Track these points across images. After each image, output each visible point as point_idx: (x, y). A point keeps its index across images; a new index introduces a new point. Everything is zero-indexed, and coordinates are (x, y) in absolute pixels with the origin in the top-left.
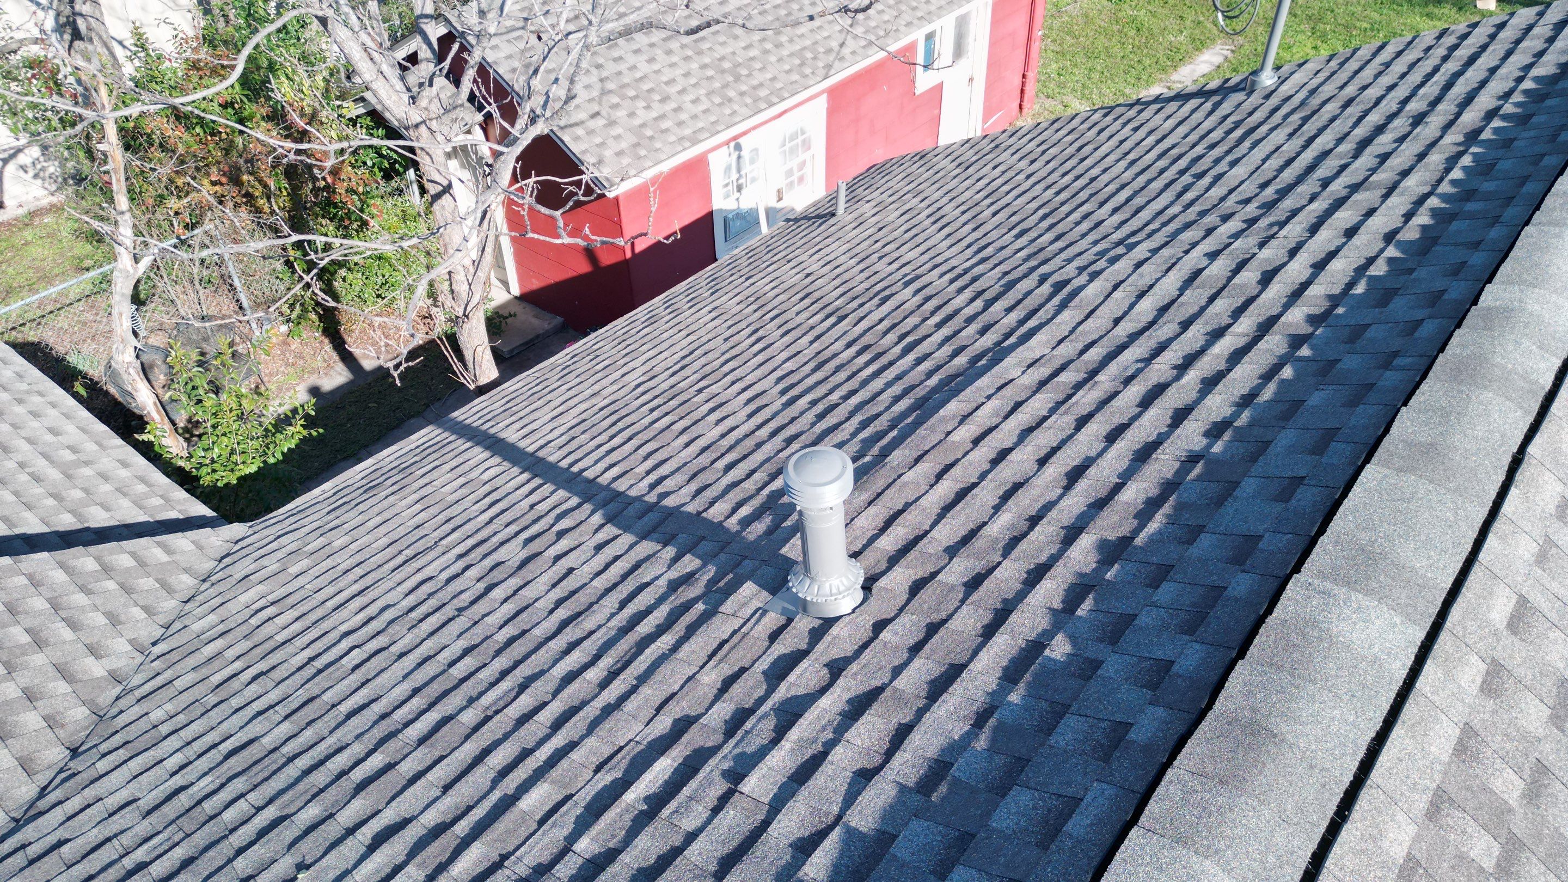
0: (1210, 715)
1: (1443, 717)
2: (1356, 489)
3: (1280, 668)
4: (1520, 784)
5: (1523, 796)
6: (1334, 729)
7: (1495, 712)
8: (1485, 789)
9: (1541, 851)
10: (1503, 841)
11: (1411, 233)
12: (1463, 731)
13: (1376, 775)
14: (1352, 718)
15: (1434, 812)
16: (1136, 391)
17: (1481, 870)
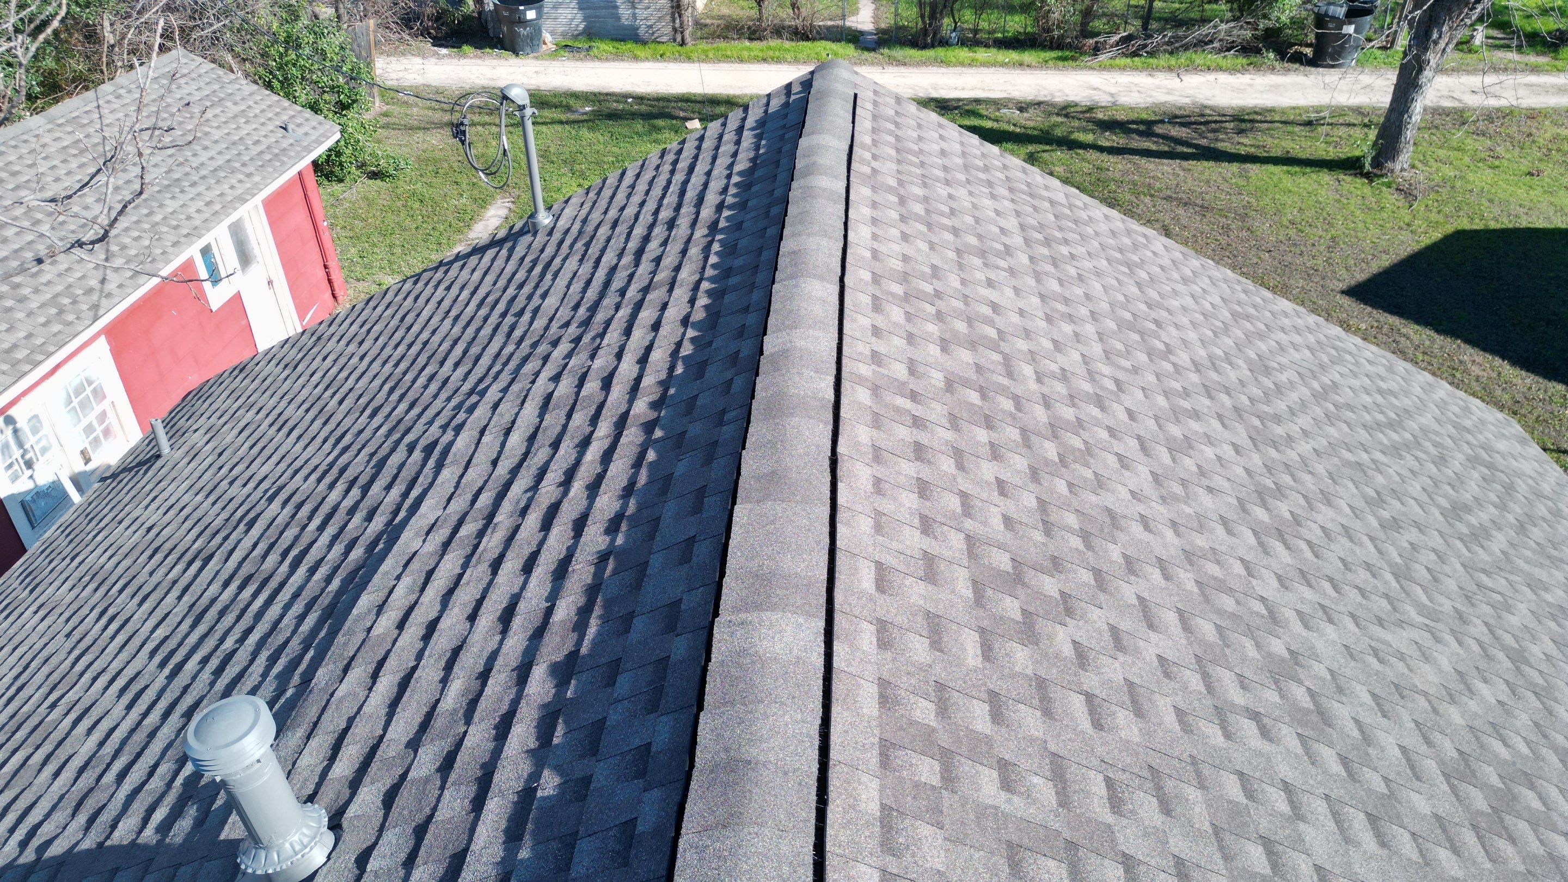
0: (695, 773)
1: (862, 681)
2: (735, 529)
3: (732, 703)
4: (932, 706)
5: (937, 715)
6: (790, 732)
7: (894, 659)
8: (912, 723)
9: (964, 750)
10: (938, 757)
11: (699, 315)
12: (879, 685)
13: (834, 754)
14: (799, 716)
15: (885, 760)
16: (534, 519)
17: (933, 788)
